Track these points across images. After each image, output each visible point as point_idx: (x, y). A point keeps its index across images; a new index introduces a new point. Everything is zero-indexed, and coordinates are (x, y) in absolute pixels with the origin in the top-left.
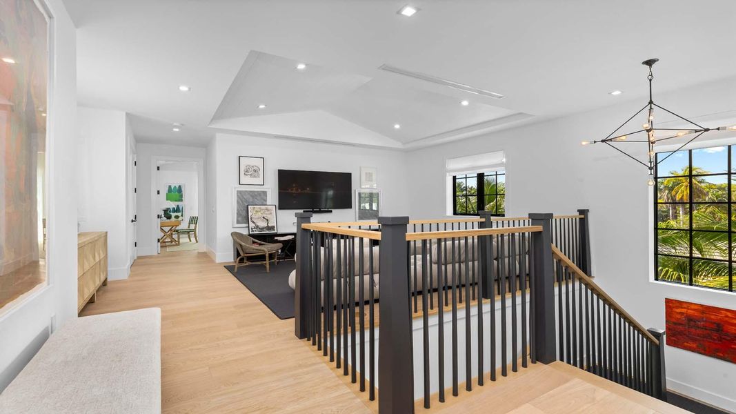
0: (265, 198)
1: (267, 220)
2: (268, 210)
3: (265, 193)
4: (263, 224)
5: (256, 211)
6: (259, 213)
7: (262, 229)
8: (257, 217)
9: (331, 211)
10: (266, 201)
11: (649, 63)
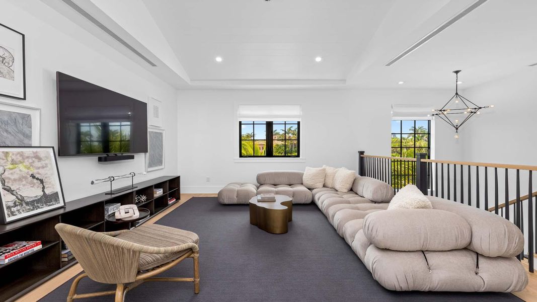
0: (26, 130)
1: (42, 181)
2: (39, 159)
3: (27, 119)
4: (32, 192)
5: (13, 162)
6: (21, 167)
7: (34, 203)
8: (16, 176)
9: (132, 157)
10: (29, 137)
11: (457, 72)
